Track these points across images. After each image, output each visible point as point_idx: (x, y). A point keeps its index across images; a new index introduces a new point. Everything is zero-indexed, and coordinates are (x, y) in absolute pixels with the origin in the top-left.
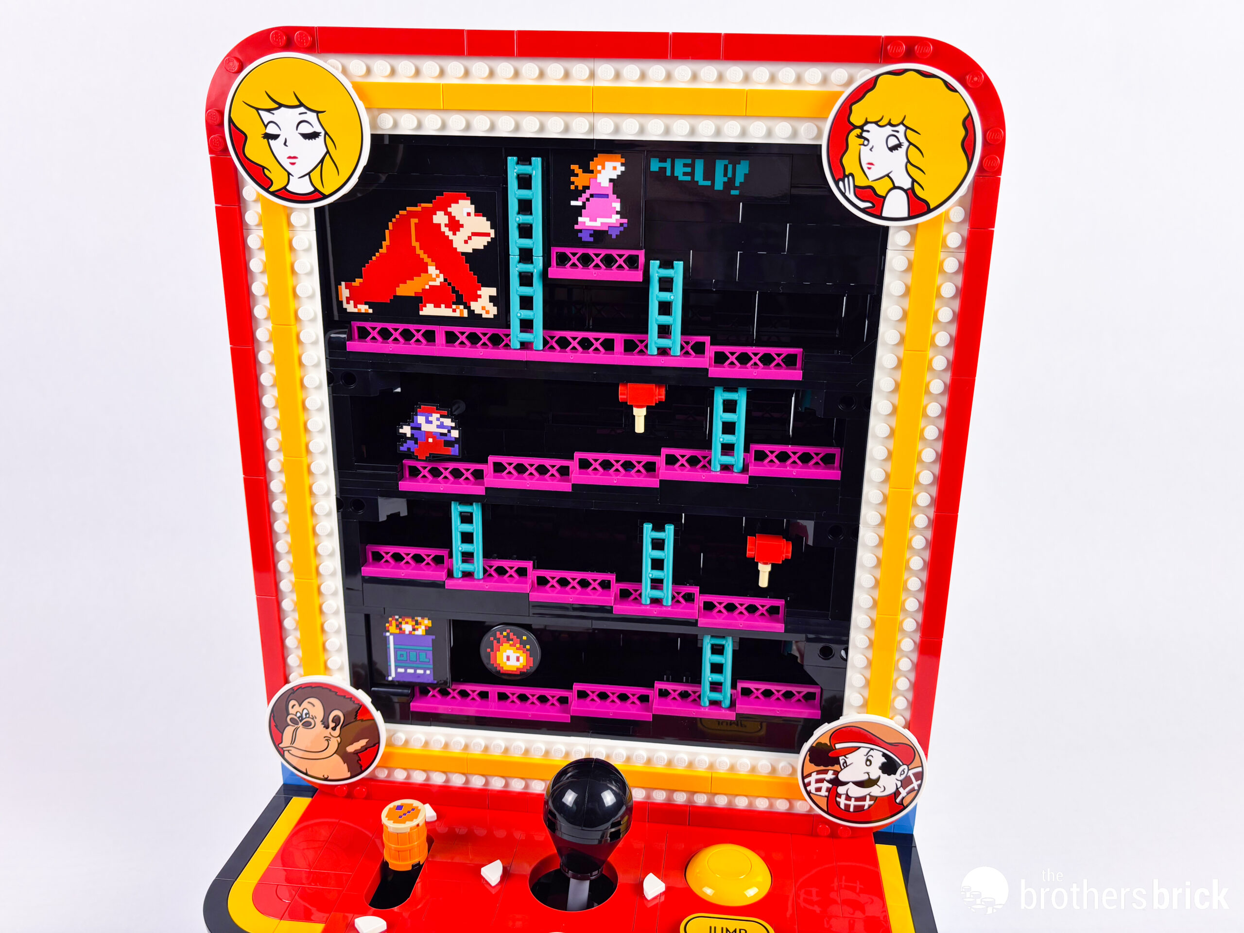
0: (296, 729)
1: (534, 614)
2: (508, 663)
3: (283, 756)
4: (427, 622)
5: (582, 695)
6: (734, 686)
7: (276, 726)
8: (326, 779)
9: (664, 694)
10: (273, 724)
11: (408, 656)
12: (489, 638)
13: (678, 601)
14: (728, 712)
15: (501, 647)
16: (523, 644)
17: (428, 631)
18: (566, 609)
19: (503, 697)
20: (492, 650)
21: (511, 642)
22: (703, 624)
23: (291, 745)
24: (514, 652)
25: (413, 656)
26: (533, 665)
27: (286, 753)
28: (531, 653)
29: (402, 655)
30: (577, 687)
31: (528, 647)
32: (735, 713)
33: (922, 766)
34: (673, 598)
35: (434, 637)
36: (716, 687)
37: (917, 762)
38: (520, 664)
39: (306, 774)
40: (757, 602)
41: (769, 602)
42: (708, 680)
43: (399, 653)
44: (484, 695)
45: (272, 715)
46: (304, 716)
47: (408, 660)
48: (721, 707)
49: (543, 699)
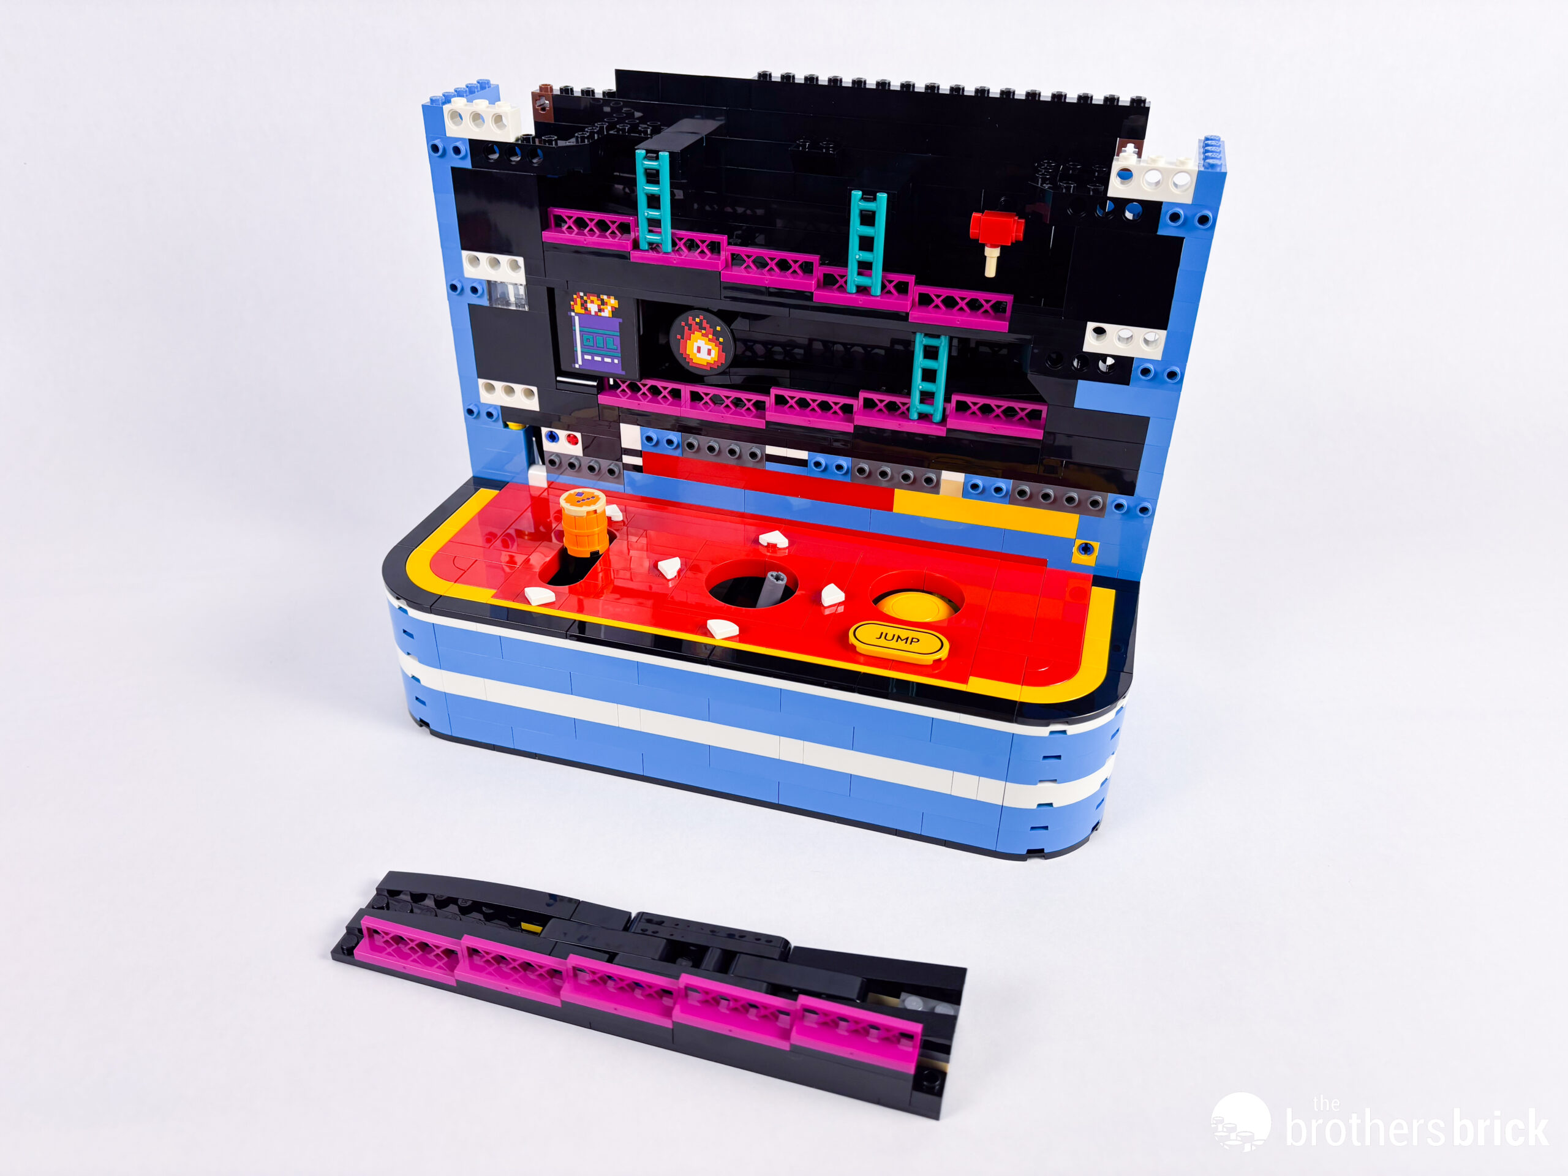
1: (728, 298)
2: (699, 356)
4: (613, 302)
5: (780, 401)
9: (869, 404)
11: (595, 340)
12: (680, 322)
13: (889, 292)
14: (937, 427)
15: (692, 335)
16: (716, 335)
17: (615, 312)
20: (682, 338)
21: (704, 332)
22: (915, 318)
24: (705, 344)
25: (600, 340)
26: (725, 360)
28: (723, 348)
29: (588, 340)
30: (775, 391)
31: (721, 339)
32: (946, 428)
34: (883, 287)
36: (927, 397)
38: (712, 358)
40: (979, 296)
41: (993, 297)
42: (919, 389)
43: (585, 335)
44: (675, 394)
47: (595, 346)
48: (931, 421)
49: (738, 403)
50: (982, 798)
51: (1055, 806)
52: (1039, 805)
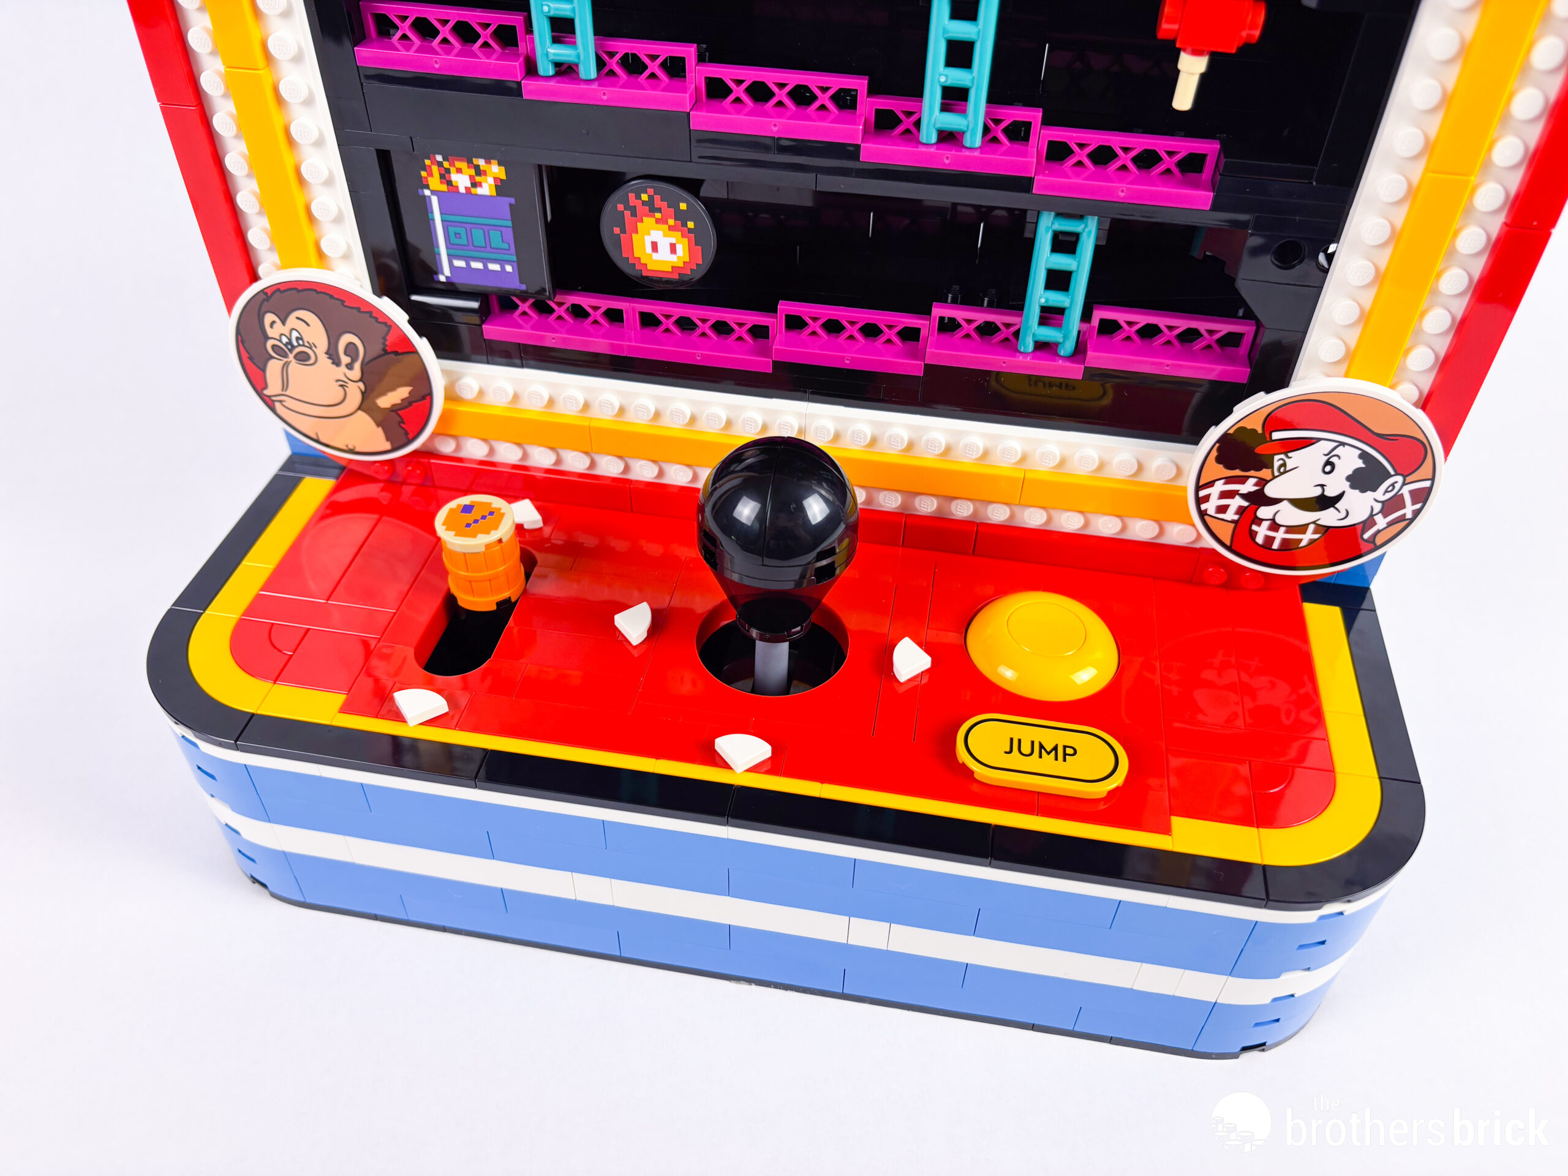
0: (286, 366)
1: (700, 157)
2: (655, 256)
3: (273, 409)
4: (496, 170)
5: (795, 323)
6: (1086, 316)
7: (251, 358)
8: (352, 451)
9: (948, 326)
10: (245, 355)
11: (469, 236)
12: (615, 205)
13: (995, 140)
14: (1067, 364)
15: (639, 224)
16: (682, 218)
17: (501, 187)
18: (766, 148)
19: (649, 321)
20: (623, 231)
21: (658, 215)
22: (1045, 187)
23: (284, 393)
24: (665, 236)
25: (478, 236)
26: (703, 261)
27: (277, 405)
28: (696, 238)
29: (458, 235)
30: (785, 307)
31: (691, 225)
32: (1083, 366)
33: (1433, 479)
34: (986, 130)
35: (512, 200)
36: (1051, 316)
37: (1425, 470)
38: (679, 258)
39: (317, 441)
40: (1159, 143)
41: (1184, 146)
42: (1039, 302)
43: (452, 230)
44: (614, 316)
45: (240, 339)
46: (295, 343)
47: (470, 245)
48: (1057, 354)
49: (722, 328)
51: (1297, 995)
52: (1275, 1000)
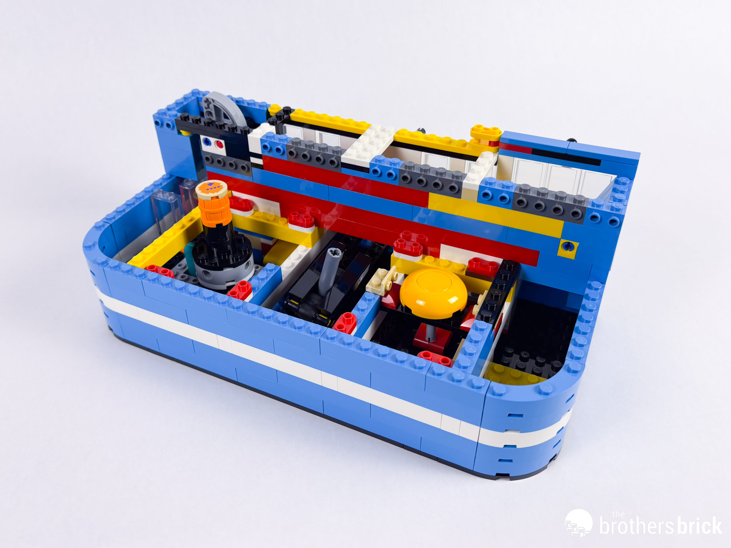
50: (462, 435)
51: (518, 447)
52: (505, 446)
